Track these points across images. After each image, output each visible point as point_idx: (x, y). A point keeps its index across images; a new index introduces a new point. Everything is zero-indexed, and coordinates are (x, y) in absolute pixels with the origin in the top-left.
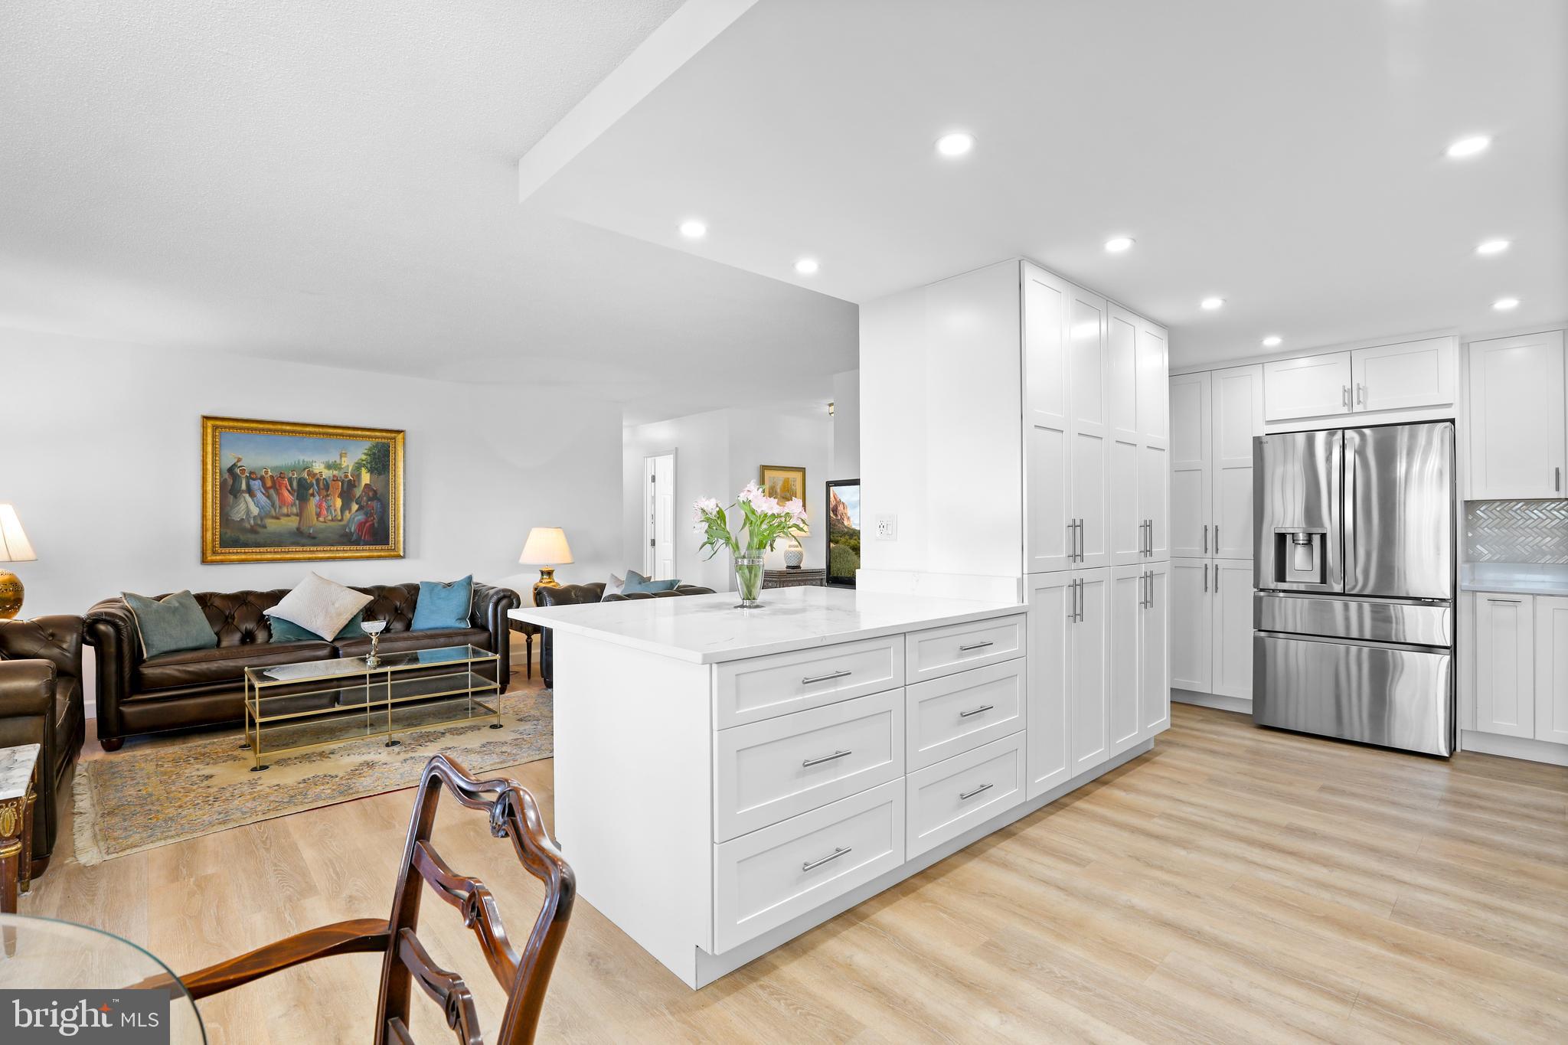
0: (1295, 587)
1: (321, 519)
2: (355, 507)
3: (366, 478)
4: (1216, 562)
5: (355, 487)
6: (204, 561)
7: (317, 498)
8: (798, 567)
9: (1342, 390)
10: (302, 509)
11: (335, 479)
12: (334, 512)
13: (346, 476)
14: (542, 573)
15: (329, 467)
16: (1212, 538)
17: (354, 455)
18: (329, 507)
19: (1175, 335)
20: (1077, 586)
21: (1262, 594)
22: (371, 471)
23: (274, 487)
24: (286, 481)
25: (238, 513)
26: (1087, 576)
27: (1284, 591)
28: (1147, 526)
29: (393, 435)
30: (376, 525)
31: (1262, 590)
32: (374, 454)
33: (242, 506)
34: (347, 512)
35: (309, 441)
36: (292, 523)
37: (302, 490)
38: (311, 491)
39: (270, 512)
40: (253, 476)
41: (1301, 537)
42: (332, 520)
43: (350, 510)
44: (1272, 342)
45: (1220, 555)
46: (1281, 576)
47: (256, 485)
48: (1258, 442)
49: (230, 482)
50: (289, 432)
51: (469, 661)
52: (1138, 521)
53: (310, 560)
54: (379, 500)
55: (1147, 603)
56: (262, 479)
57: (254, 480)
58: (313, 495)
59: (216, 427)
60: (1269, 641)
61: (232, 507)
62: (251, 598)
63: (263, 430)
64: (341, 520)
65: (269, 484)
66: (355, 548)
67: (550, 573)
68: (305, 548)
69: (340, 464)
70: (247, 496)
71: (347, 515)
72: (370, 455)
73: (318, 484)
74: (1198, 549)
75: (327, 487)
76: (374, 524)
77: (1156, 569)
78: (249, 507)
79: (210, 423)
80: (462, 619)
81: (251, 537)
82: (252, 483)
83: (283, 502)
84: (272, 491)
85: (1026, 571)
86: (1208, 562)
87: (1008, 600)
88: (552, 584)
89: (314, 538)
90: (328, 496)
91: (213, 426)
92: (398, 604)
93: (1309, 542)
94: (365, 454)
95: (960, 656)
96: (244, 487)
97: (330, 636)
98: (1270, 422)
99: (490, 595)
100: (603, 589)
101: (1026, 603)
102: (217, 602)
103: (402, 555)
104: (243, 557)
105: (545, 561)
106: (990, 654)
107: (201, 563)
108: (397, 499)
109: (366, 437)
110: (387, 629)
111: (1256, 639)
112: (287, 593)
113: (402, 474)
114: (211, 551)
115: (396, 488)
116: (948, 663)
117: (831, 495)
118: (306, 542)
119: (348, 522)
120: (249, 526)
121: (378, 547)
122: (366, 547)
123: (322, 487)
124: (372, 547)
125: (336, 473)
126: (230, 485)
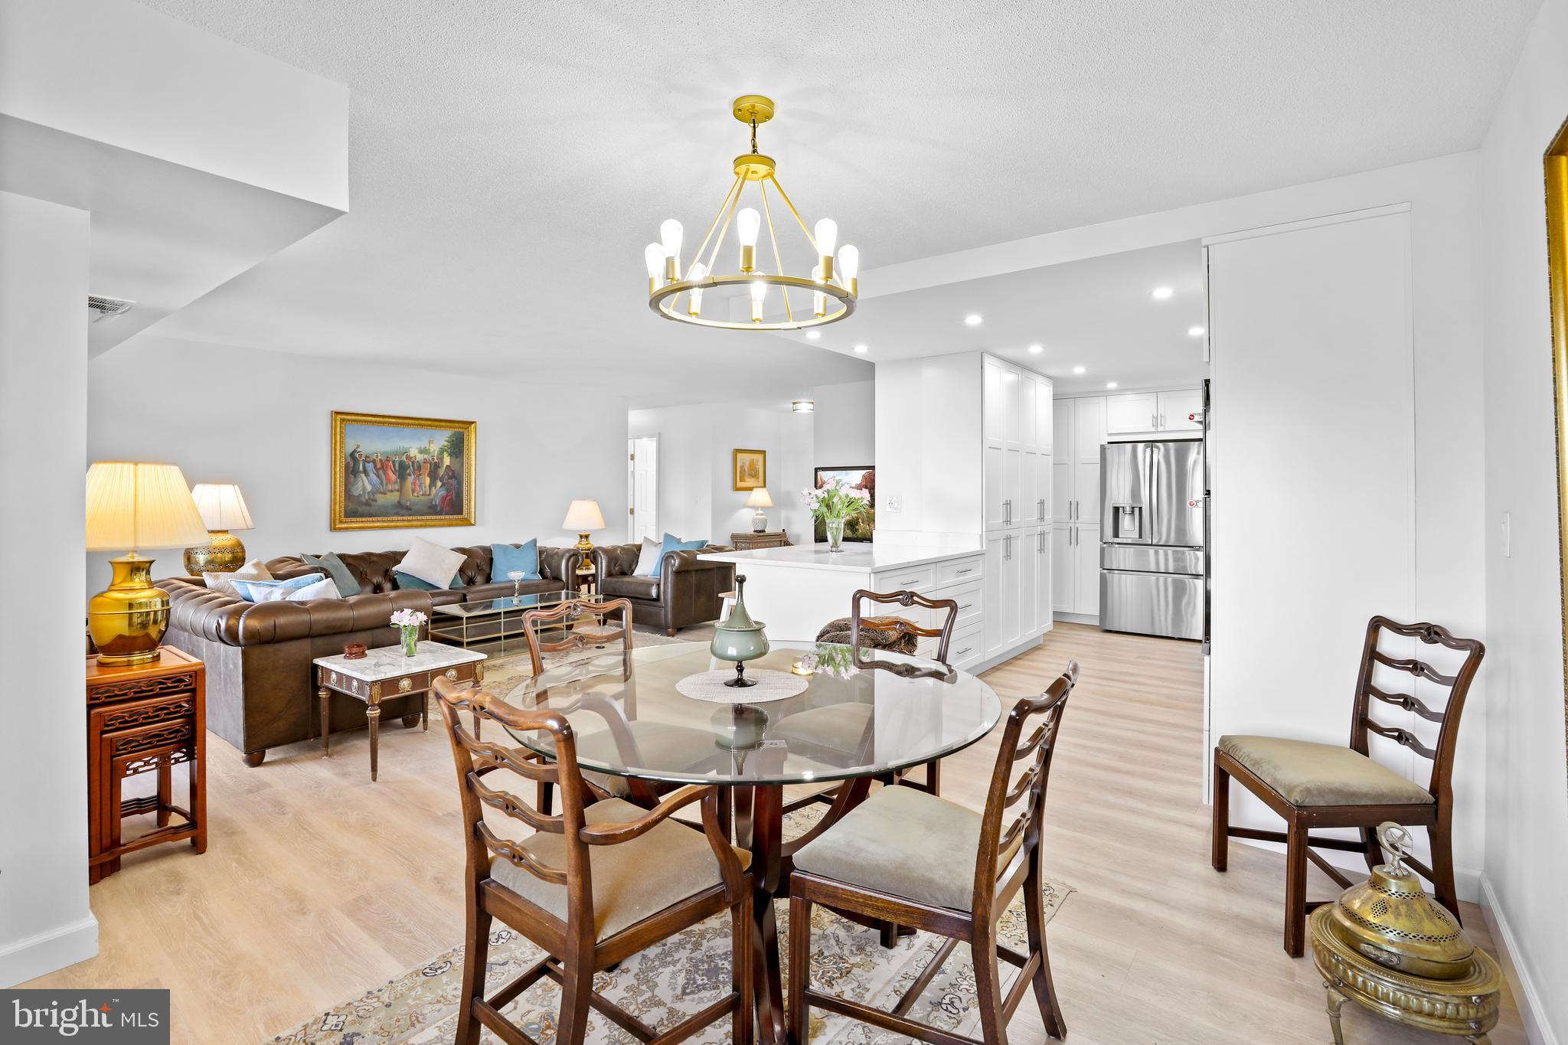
0: (1125, 541)
1: (415, 494)
2: (439, 484)
3: (447, 461)
4: (1077, 525)
5: (439, 467)
6: (333, 528)
7: (413, 477)
8: (763, 531)
9: (1151, 417)
10: (402, 486)
11: (425, 461)
12: (424, 489)
13: (433, 459)
14: (581, 537)
15: (421, 452)
16: (1074, 509)
17: (440, 440)
18: (421, 484)
19: (1055, 381)
20: (1008, 539)
21: (1105, 545)
22: (450, 455)
23: (382, 468)
24: (391, 464)
25: (357, 490)
26: (1013, 533)
27: (1118, 544)
28: (1042, 503)
29: (467, 426)
30: (454, 499)
31: (1105, 543)
32: (453, 441)
33: (360, 484)
34: (434, 488)
35: (407, 431)
36: (394, 497)
37: (402, 471)
38: (408, 472)
39: (379, 489)
40: (368, 460)
41: (1128, 510)
42: (423, 495)
43: (436, 487)
44: (1113, 385)
45: (1079, 521)
46: (1116, 534)
47: (370, 466)
48: (1103, 448)
49: (352, 464)
50: (393, 423)
51: (539, 605)
52: (1037, 500)
53: (408, 527)
54: (456, 478)
55: (1041, 550)
56: (374, 462)
57: (369, 462)
58: (409, 475)
59: (343, 420)
60: (1109, 576)
61: (353, 485)
62: (375, 559)
63: (375, 422)
64: (429, 495)
65: (379, 466)
66: (438, 517)
67: (587, 537)
68: (404, 518)
69: (429, 449)
70: (363, 475)
71: (434, 490)
73: (413, 466)
74: (1066, 517)
75: (419, 468)
76: (452, 498)
77: (1046, 529)
78: (365, 484)
79: (339, 417)
80: (535, 573)
81: (366, 509)
82: (367, 465)
83: (388, 480)
84: (381, 472)
85: (984, 530)
86: (1072, 525)
87: (974, 546)
88: (589, 545)
89: (410, 509)
90: (420, 475)
91: (341, 419)
92: (479, 562)
93: (1133, 512)
94: (448, 441)
95: (959, 576)
96: (361, 468)
97: (445, 587)
98: (1110, 435)
99: (560, 554)
100: (639, 548)
101: (984, 548)
102: (350, 561)
103: (473, 523)
104: (361, 525)
105: (584, 527)
106: (969, 576)
107: (331, 530)
108: (469, 477)
109: (447, 427)
110: (471, 582)
111: (1101, 574)
112: (404, 554)
113: (473, 457)
114: (338, 521)
115: (469, 468)
116: (952, 580)
117: (819, 477)
118: (405, 512)
119: (434, 496)
120: (364, 500)
121: (456, 517)
122: (447, 517)
123: (416, 468)
124: (451, 517)
125: (426, 456)
126: (352, 466)
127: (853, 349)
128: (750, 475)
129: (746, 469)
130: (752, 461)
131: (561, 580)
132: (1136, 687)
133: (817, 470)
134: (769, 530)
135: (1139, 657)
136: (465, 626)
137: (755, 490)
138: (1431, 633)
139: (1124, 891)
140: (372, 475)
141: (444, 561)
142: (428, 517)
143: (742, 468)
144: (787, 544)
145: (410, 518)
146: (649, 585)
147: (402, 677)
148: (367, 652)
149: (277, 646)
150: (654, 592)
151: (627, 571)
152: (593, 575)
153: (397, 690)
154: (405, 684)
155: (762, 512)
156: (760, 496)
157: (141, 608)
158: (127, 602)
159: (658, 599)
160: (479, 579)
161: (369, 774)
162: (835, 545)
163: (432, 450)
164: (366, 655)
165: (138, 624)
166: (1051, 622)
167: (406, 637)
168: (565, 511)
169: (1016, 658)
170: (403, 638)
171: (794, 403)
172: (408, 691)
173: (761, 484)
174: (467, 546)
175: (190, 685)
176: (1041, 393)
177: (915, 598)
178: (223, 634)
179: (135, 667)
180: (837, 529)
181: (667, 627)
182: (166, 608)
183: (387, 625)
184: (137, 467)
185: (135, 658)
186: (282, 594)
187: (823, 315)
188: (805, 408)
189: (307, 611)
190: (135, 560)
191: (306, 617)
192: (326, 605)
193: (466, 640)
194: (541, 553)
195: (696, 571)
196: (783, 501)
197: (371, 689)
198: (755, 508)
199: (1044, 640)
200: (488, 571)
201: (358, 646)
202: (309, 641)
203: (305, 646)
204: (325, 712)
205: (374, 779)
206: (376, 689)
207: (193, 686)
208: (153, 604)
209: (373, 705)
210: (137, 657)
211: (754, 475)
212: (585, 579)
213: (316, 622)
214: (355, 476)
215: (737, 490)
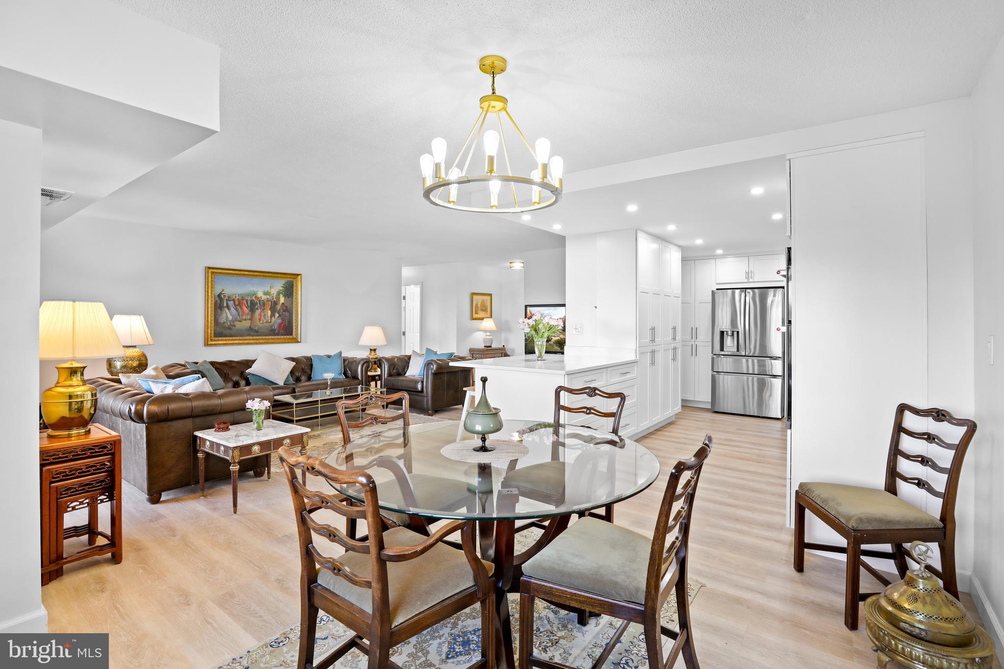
0: (726, 353)
1: (261, 322)
2: (277, 315)
3: (282, 300)
4: (696, 343)
5: (277, 304)
6: (207, 344)
7: (259, 310)
8: (490, 347)
9: (745, 273)
10: (252, 316)
11: (268, 300)
12: (267, 318)
13: (273, 299)
14: (371, 350)
15: (265, 294)
16: (694, 333)
17: (277, 286)
18: (265, 315)
19: (683, 249)
20: (653, 352)
21: (715, 356)
22: (285, 296)
23: (239, 305)
24: (245, 302)
25: (222, 319)
26: (656, 348)
27: (723, 355)
28: (674, 328)
29: (295, 277)
30: (287, 325)
31: (715, 355)
32: (286, 287)
33: (224, 315)
34: (273, 318)
35: (256, 280)
36: (246, 324)
37: (252, 306)
38: (256, 307)
39: (237, 318)
40: (230, 299)
41: (730, 333)
42: (266, 322)
43: (275, 317)
44: (719, 252)
45: (697, 340)
46: (722, 349)
47: (231, 303)
48: (713, 293)
49: (219, 302)
50: (247, 275)
51: (344, 395)
52: (672, 326)
53: (256, 344)
54: (288, 311)
55: (674, 359)
56: (234, 300)
57: (230, 301)
58: (257, 309)
59: (213, 273)
60: (717, 376)
61: (220, 316)
62: (234, 365)
63: (235, 274)
64: (270, 322)
65: (237, 303)
66: (276, 337)
67: (375, 350)
69: (270, 292)
70: (226, 309)
72: (284, 287)
73: (260, 303)
74: (689, 337)
75: (264, 305)
76: (285, 324)
77: (677, 345)
78: (228, 315)
79: (210, 271)
80: (340, 374)
82: (229, 302)
83: (243, 313)
84: (238, 307)
85: (637, 346)
86: (693, 343)
87: (631, 357)
88: (376, 356)
89: (258, 332)
90: (264, 309)
91: (212, 272)
92: (303, 366)
93: (733, 335)
94: (283, 287)
95: (620, 377)
96: (225, 305)
97: (281, 383)
98: (718, 284)
99: (357, 361)
100: (409, 357)
101: (638, 358)
102: (218, 366)
103: (299, 341)
104: (225, 342)
105: (373, 344)
106: (628, 376)
107: (205, 346)
108: (297, 311)
109: (283, 277)
110: (298, 380)
111: (712, 375)
112: (254, 361)
113: (299, 297)
114: (209, 339)
115: (297, 305)
116: (617, 379)
117: (528, 311)
118: (254, 334)
119: (274, 324)
120: (227, 326)
121: (288, 337)
122: (282, 337)
123: (261, 304)
124: (285, 337)
125: (268, 297)
126: (219, 304)
127: (552, 227)
128: (482, 310)
129: (479, 306)
130: (483, 301)
131: (358, 379)
132: (737, 449)
133: (526, 307)
134: (494, 346)
135: (737, 429)
136: (294, 409)
137: (485, 319)
138: (939, 415)
139: (737, 586)
140: (232, 309)
141: (280, 366)
142: (270, 337)
143: (477, 305)
144: (506, 355)
145: (257, 338)
146: (416, 382)
147: (254, 444)
148: (230, 427)
149: (170, 423)
150: (419, 387)
151: (401, 372)
152: (379, 376)
153: (251, 453)
154: (256, 448)
155: (489, 334)
156: (488, 324)
157: (77, 398)
158: (68, 394)
159: (422, 391)
160: (303, 378)
161: (232, 509)
162: (540, 356)
163: (272, 293)
164: (229, 429)
165: (75, 409)
166: (680, 406)
167: (256, 417)
168: (360, 334)
169: (658, 430)
170: (254, 418)
171: (511, 263)
172: (258, 453)
173: (489, 315)
174: (295, 356)
175: (111, 450)
176: (674, 257)
177: (597, 392)
178: (133, 415)
179: (73, 438)
180: (541, 345)
181: (428, 410)
182: (94, 398)
183: (243, 409)
184: (75, 303)
185: (73, 432)
186: (173, 388)
187: (538, 203)
188: (518, 265)
189: (190, 400)
190: (74, 366)
191: (189, 404)
192: (202, 396)
193: (295, 419)
194: (344, 360)
195: (447, 373)
196: (503, 327)
197: (233, 452)
198: (485, 331)
199: (676, 418)
200: (309, 372)
201: (224, 423)
202: (190, 420)
203: (188, 423)
204: (202, 468)
205: (235, 512)
206: (237, 453)
207: (113, 451)
208: (85, 396)
209: (234, 463)
210: (74, 432)
211: (484, 310)
212: (373, 378)
213: (196, 407)
214: (221, 310)
215: (473, 320)
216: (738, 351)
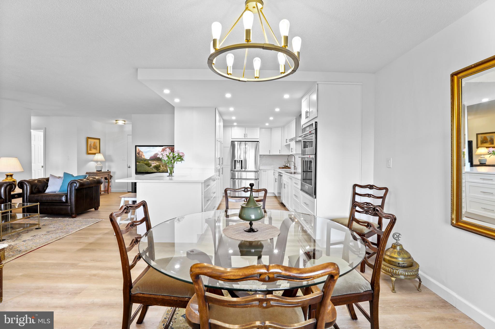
0: (238, 170)
8: (101, 171)
9: (244, 135)
27: (236, 171)
28: (222, 159)
31: (232, 171)
41: (238, 161)
44: (235, 124)
67: (11, 176)
98: (232, 139)
100: (48, 180)
101: (216, 173)
105: (10, 171)
117: (137, 149)
128: (93, 148)
129: (92, 146)
130: (94, 143)
133: (136, 146)
134: (103, 170)
137: (97, 154)
143: (90, 145)
146: (61, 196)
150: (64, 199)
152: (21, 194)
155: (100, 163)
156: (99, 157)
159: (66, 202)
162: (171, 173)
171: (116, 120)
173: (98, 151)
176: (222, 124)
181: (72, 214)
188: (121, 122)
195: (86, 188)
196: (107, 159)
198: (97, 162)
211: (95, 148)
215: (88, 154)
216: (242, 169)
